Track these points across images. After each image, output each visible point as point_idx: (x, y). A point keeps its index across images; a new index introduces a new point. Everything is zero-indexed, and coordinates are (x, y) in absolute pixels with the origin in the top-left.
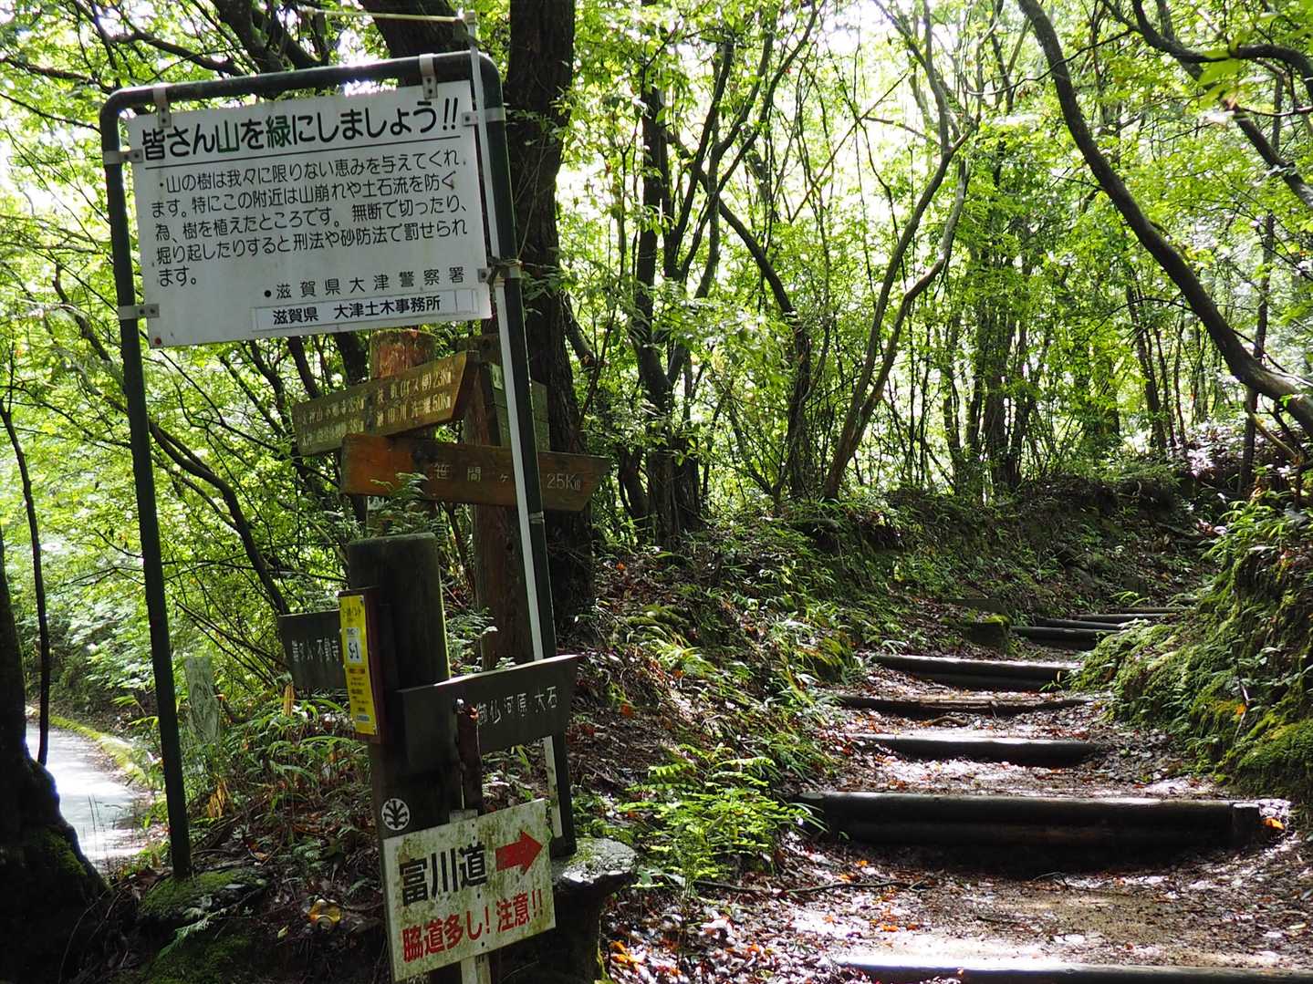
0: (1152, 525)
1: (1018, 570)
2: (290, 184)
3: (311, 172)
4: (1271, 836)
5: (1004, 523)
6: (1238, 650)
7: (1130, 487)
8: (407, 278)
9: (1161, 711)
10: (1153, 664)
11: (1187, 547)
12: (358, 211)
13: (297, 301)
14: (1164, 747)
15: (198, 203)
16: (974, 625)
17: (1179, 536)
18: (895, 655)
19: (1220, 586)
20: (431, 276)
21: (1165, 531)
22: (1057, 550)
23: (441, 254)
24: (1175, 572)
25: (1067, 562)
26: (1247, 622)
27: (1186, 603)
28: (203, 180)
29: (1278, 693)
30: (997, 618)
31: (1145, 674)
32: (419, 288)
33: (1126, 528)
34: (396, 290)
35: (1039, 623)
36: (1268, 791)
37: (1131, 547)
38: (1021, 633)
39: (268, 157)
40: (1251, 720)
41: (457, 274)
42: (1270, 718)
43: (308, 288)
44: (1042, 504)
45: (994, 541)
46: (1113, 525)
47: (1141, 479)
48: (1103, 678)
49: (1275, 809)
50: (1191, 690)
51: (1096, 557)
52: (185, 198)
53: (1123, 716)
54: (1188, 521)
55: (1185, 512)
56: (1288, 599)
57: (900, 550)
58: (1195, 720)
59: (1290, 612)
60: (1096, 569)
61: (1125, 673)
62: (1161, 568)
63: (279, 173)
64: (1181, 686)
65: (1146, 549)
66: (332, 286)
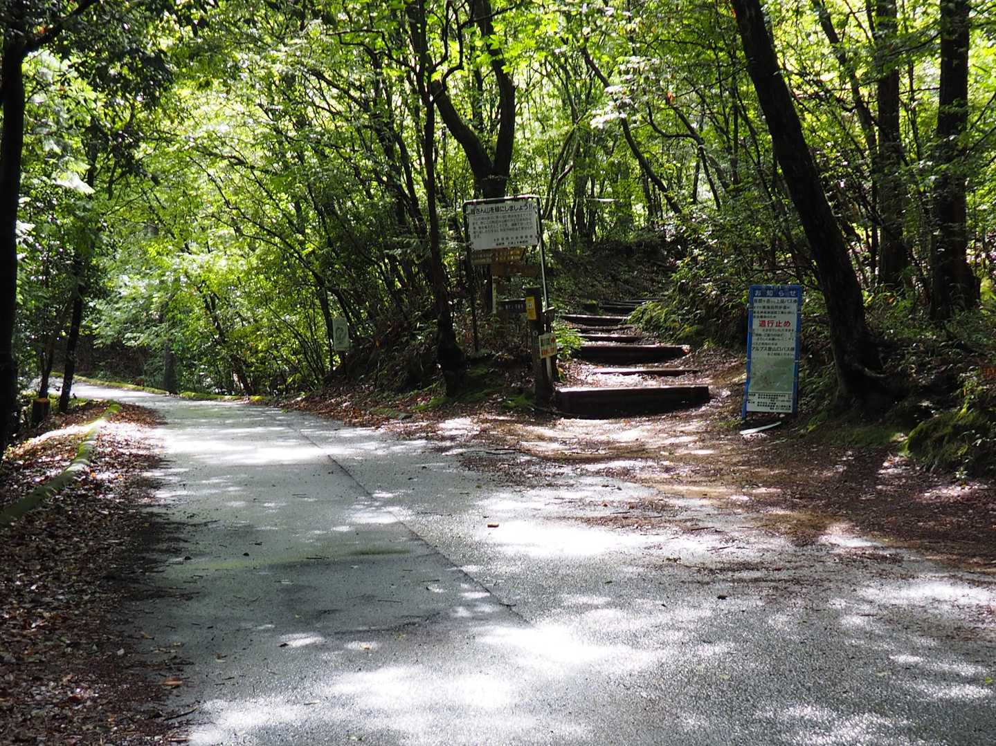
0: (649, 262)
1: (596, 283)
2: (499, 219)
3: (504, 217)
4: (685, 354)
5: (590, 263)
6: (678, 309)
7: (639, 244)
8: (522, 237)
9: (657, 327)
10: (655, 314)
11: (663, 271)
12: (513, 225)
13: (500, 241)
14: (658, 337)
15: (482, 223)
16: (586, 305)
17: (660, 266)
18: (564, 315)
19: (674, 291)
20: (526, 237)
21: (655, 264)
22: (611, 274)
23: (528, 232)
24: (659, 283)
25: (615, 279)
26: (681, 301)
27: (664, 296)
28: (483, 218)
29: (688, 319)
30: (594, 302)
31: (652, 318)
32: (524, 239)
33: (638, 263)
34: (519, 239)
35: (606, 304)
36: (684, 344)
37: (640, 272)
38: (601, 308)
39: (495, 214)
40: (681, 327)
41: (531, 236)
42: (686, 326)
43: (503, 239)
44: (604, 254)
45: (586, 270)
46: (632, 261)
47: (644, 240)
48: (638, 320)
49: (686, 347)
50: (665, 321)
51: (627, 276)
52: (479, 222)
53: (646, 330)
54: (665, 259)
55: (663, 255)
56: (691, 295)
57: (555, 276)
58: (666, 329)
59: (691, 298)
60: (626, 282)
61: (646, 317)
62: (653, 281)
63: (497, 217)
64: (662, 320)
65: (648, 272)
66: (507, 239)
